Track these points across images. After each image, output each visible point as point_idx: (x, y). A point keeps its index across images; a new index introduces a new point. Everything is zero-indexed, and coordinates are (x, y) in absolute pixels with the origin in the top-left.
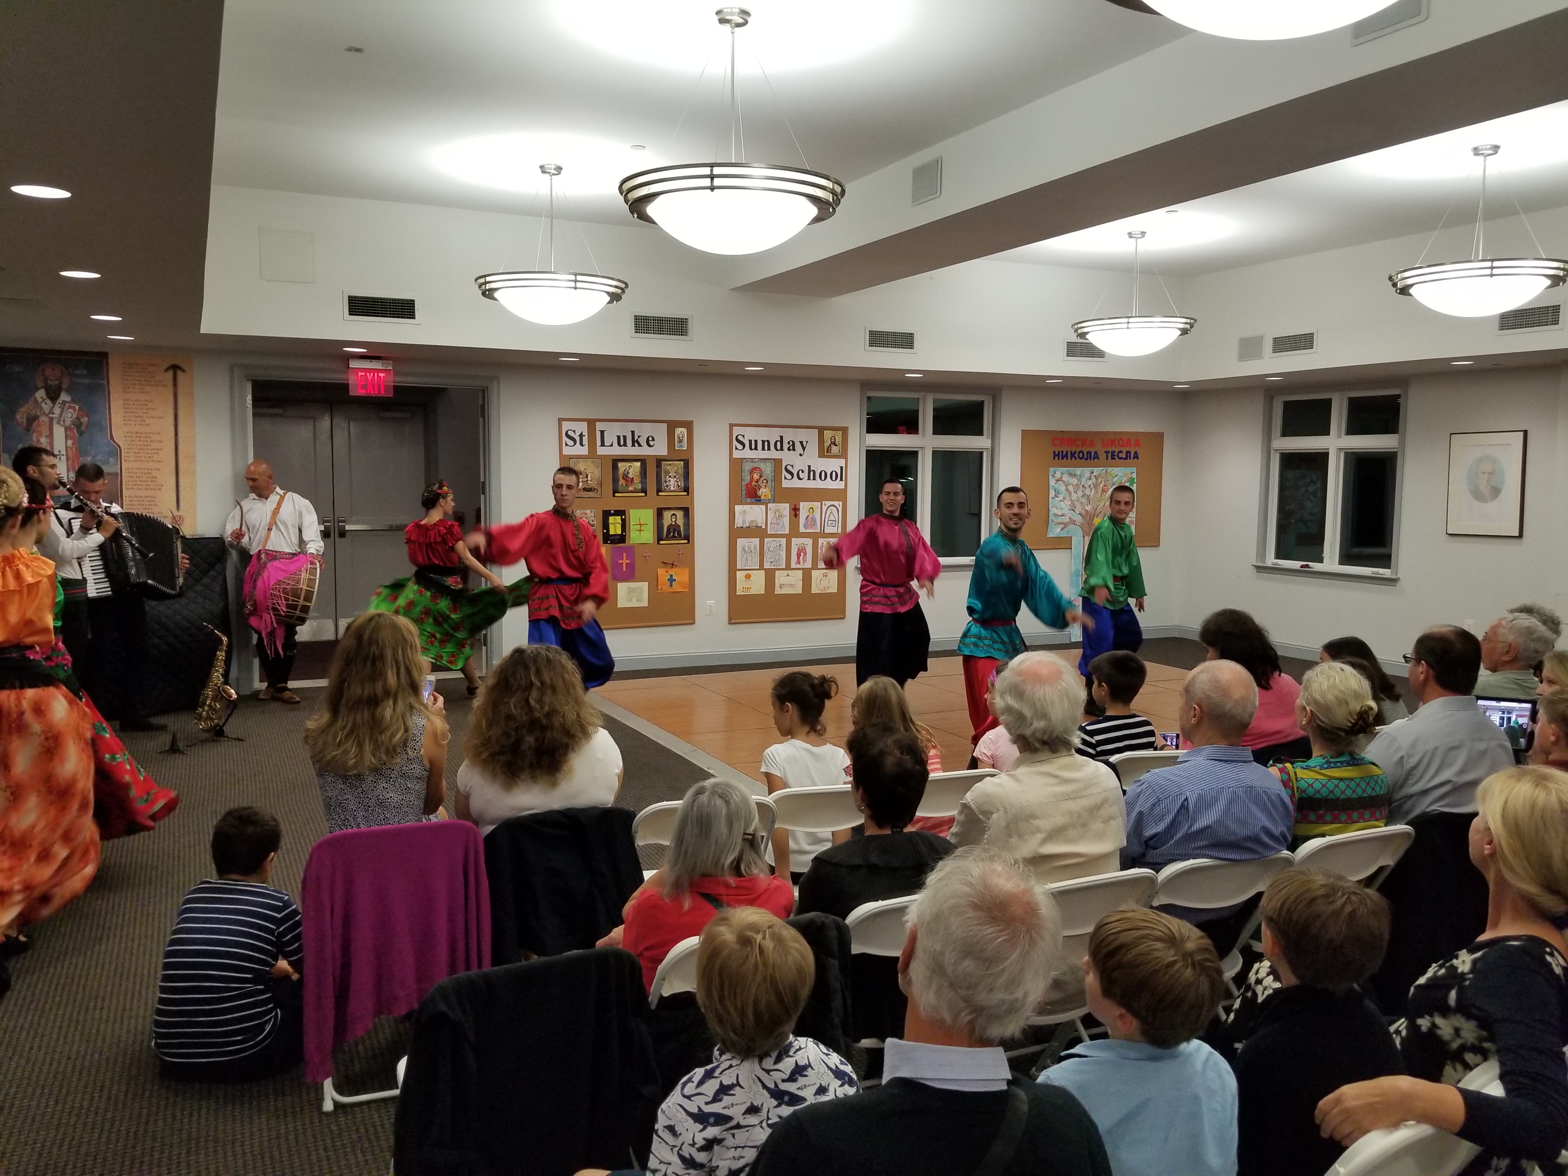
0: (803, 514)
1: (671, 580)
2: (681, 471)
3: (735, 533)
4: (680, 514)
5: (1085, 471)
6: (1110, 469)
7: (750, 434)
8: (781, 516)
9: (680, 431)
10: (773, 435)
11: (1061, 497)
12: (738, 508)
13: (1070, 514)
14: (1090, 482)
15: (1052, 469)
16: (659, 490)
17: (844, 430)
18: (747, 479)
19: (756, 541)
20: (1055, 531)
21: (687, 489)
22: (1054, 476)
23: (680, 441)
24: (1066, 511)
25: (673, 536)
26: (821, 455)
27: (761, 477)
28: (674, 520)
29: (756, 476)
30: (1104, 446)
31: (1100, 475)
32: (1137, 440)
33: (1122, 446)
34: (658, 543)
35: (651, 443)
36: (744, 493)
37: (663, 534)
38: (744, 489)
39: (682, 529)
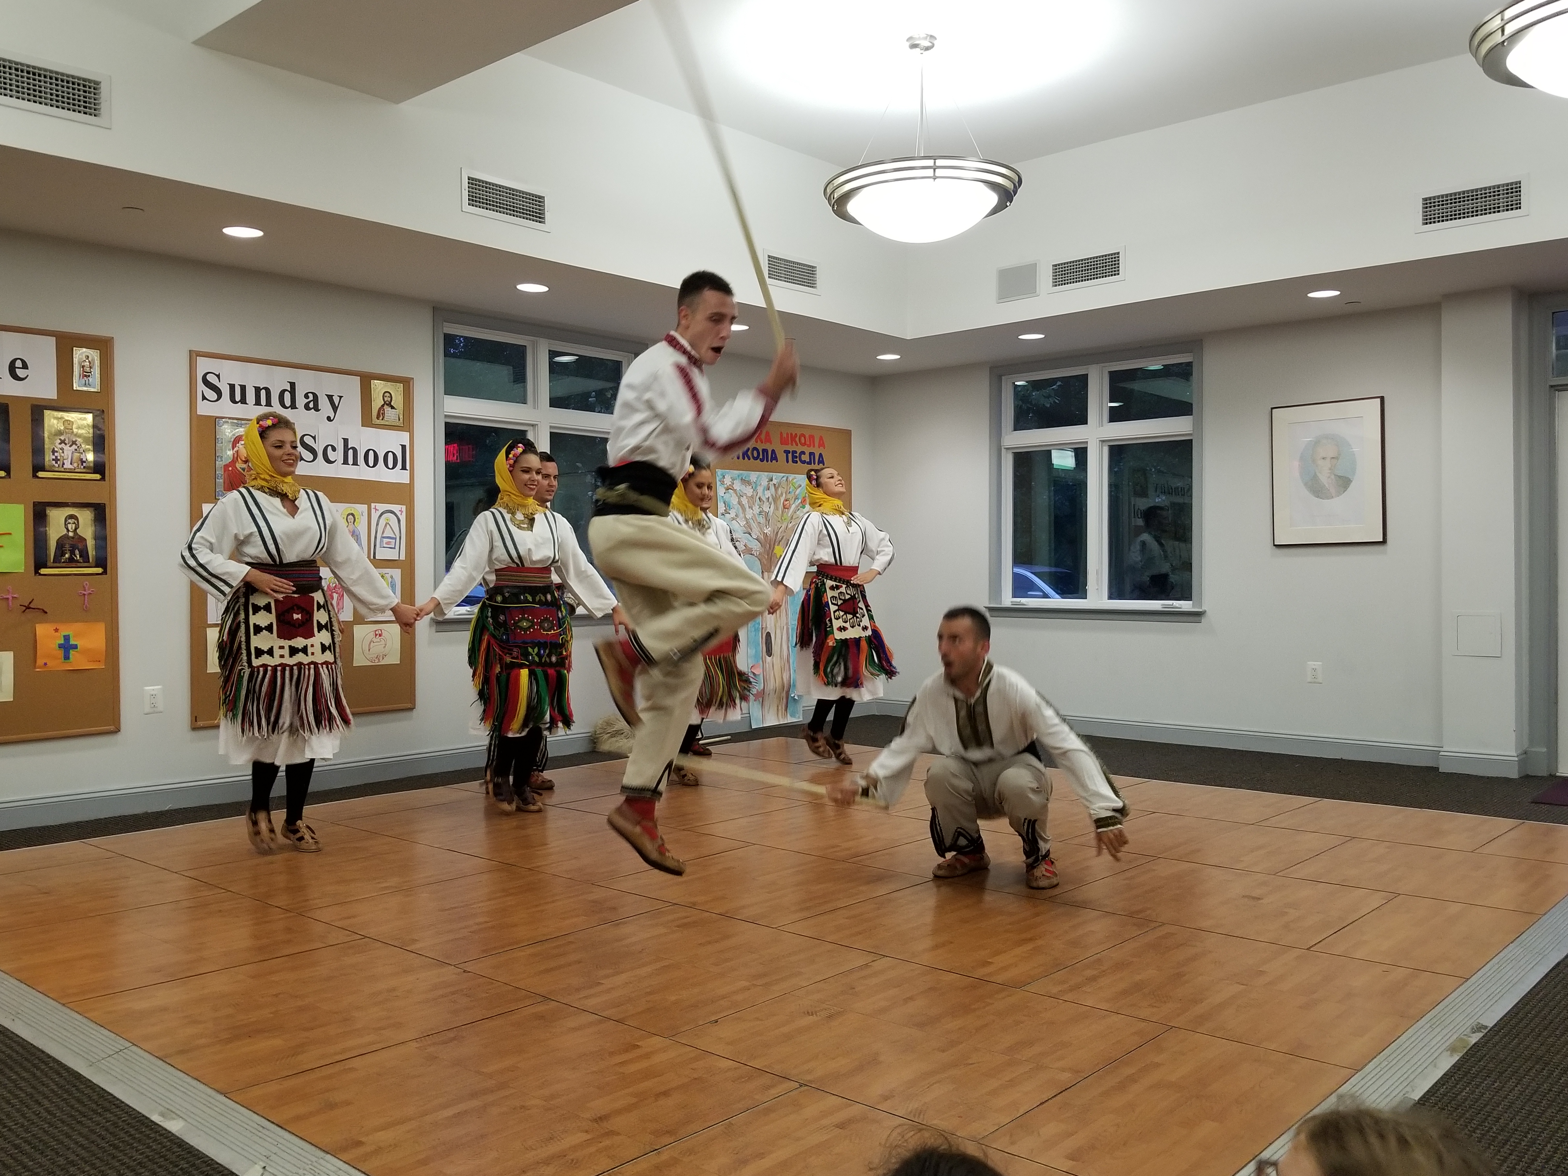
1: (67, 647)
2: (89, 433)
4: (86, 517)
5: (760, 478)
6: (791, 476)
7: (230, 374)
10: (275, 380)
11: (732, 514)
13: (745, 539)
14: (768, 494)
16: (38, 467)
17: (407, 383)
18: (227, 455)
21: (99, 468)
23: (86, 375)
25: (71, 560)
26: (367, 421)
28: (71, 526)
30: (784, 442)
31: (780, 484)
32: (821, 438)
33: (804, 444)
34: (37, 572)
35: (20, 373)
36: (220, 481)
37: (46, 555)
38: (220, 472)
39: (90, 544)
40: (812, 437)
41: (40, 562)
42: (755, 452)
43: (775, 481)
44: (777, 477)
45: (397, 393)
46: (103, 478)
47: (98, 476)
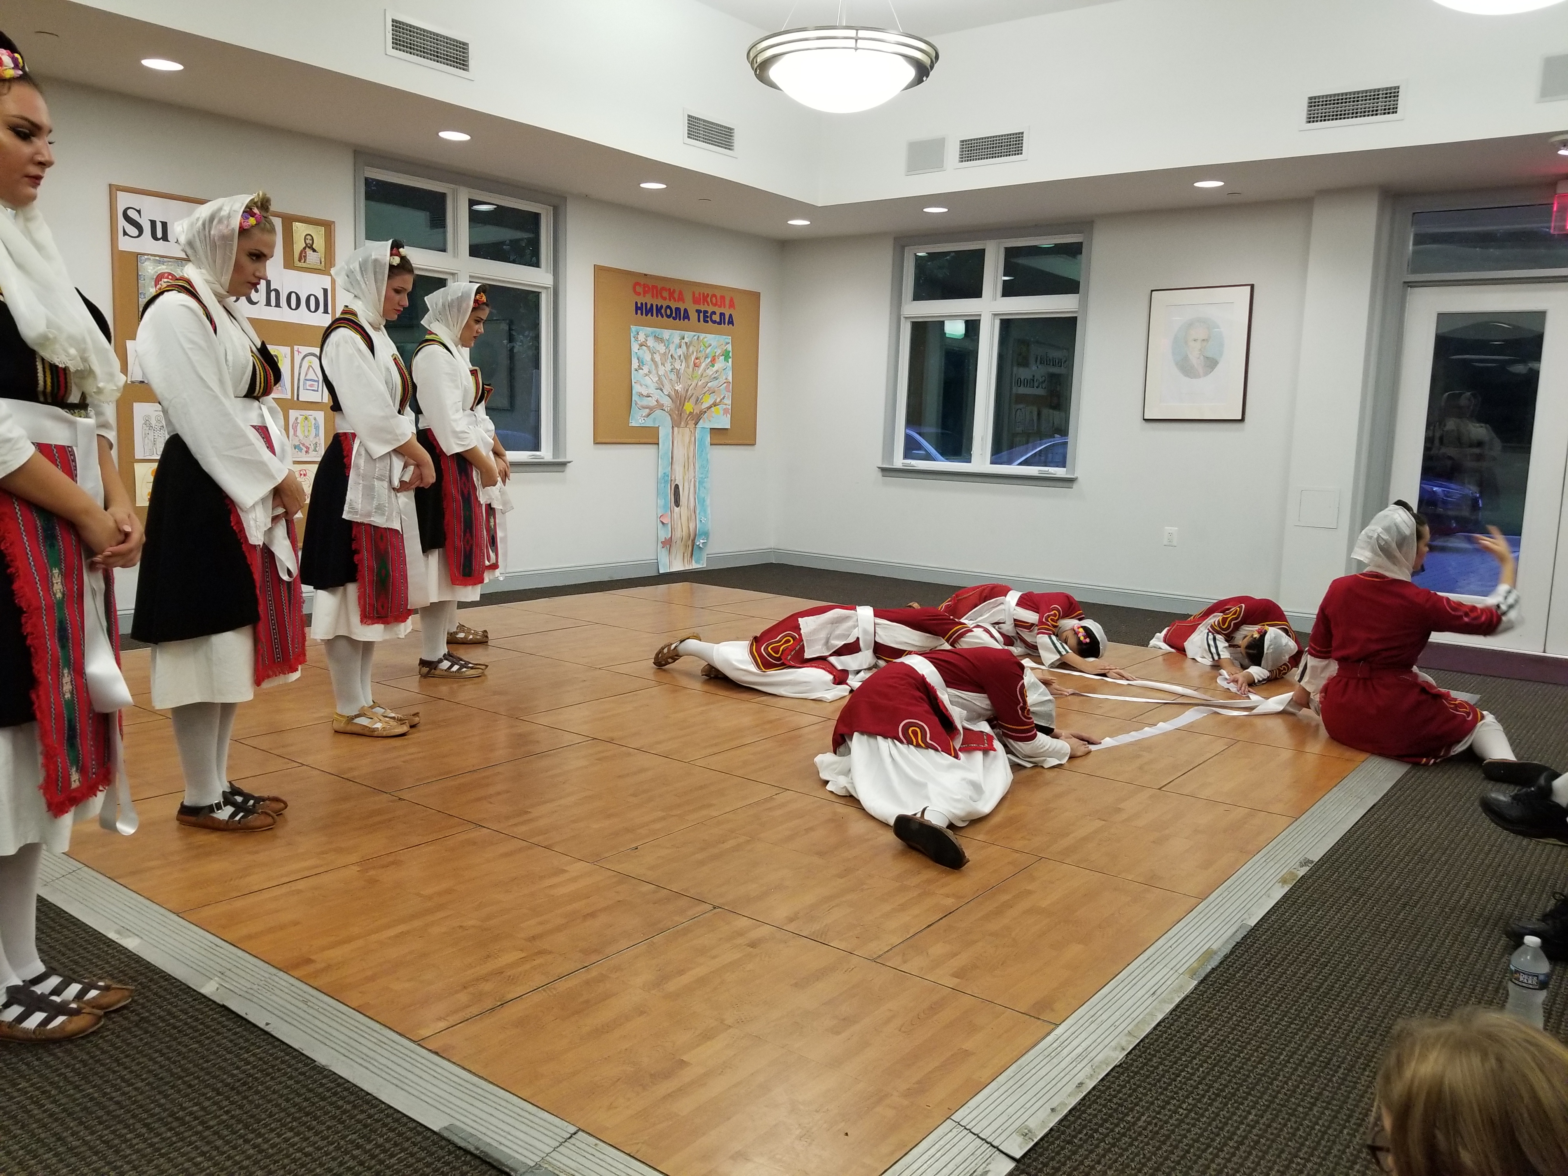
3: (131, 392)
5: (673, 335)
6: (702, 336)
7: (152, 210)
11: (646, 370)
13: (657, 394)
14: (680, 352)
15: (634, 328)
17: (327, 227)
20: (637, 420)
22: (636, 339)
24: (652, 390)
26: (289, 263)
30: (696, 301)
31: (691, 342)
32: (731, 299)
33: (714, 305)
40: (723, 298)
42: (669, 312)
43: (686, 340)
44: (689, 336)
45: (319, 236)
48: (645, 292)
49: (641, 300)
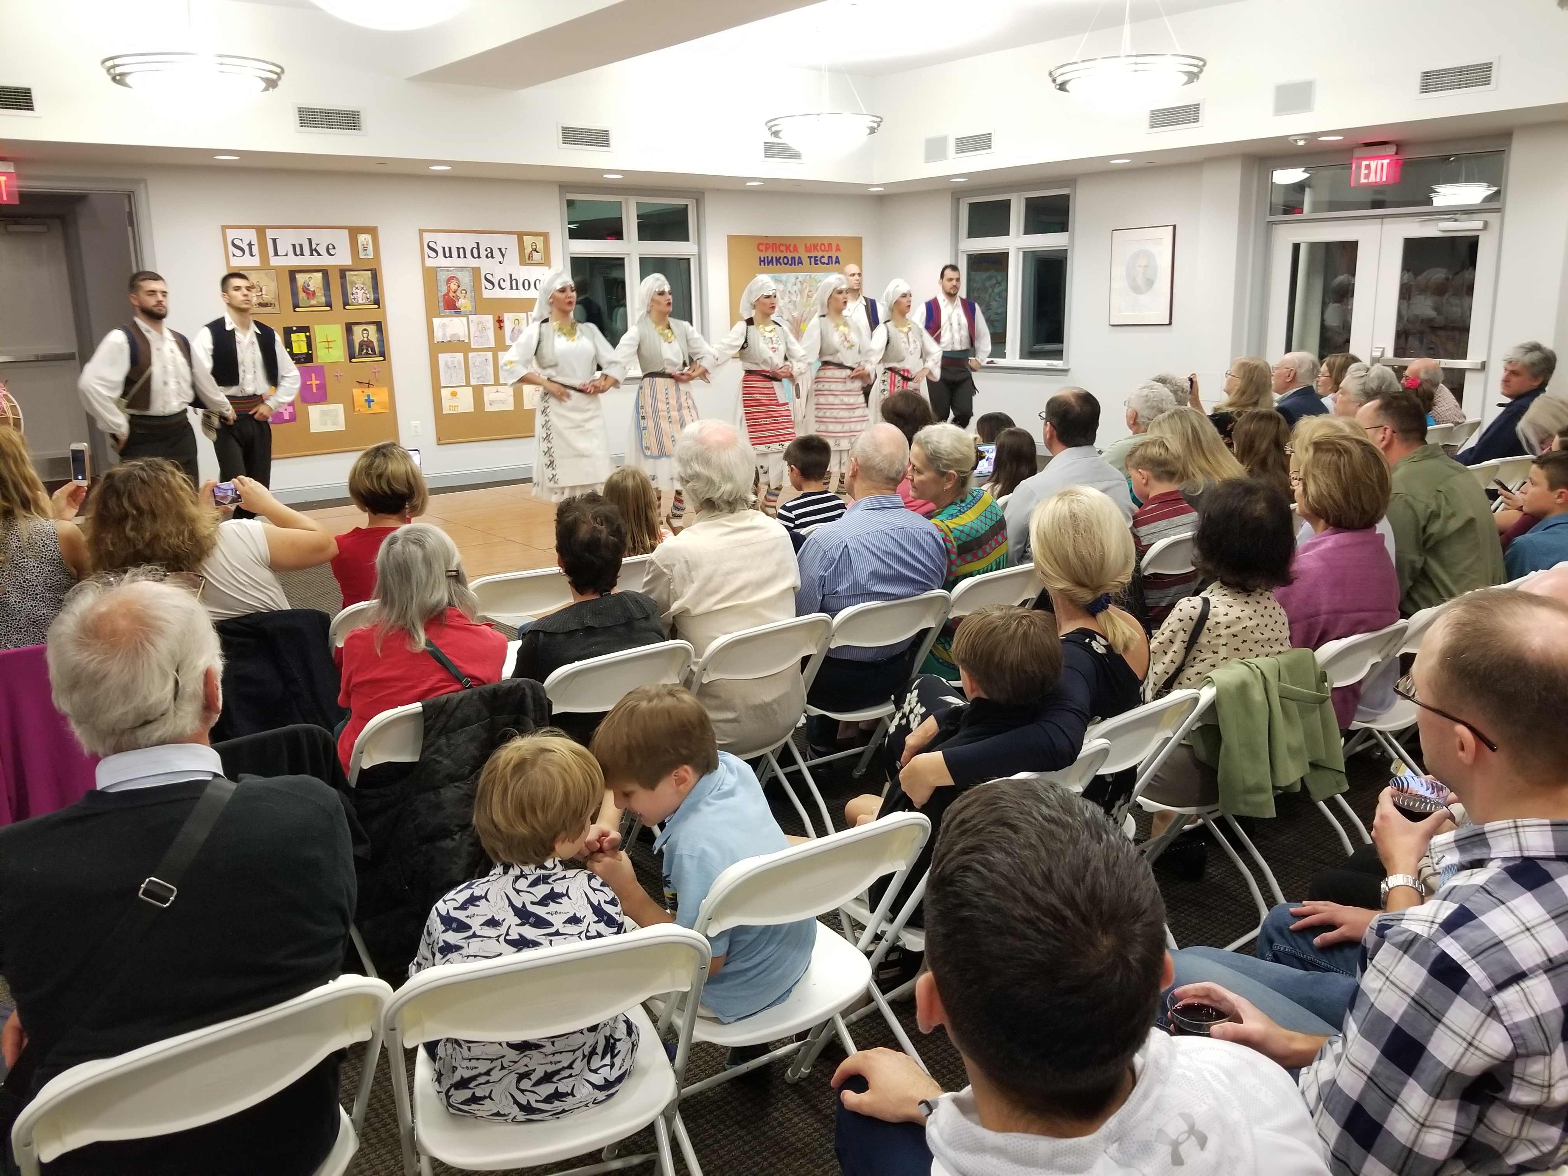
0: (508, 326)
1: (369, 401)
2: (369, 282)
3: (436, 348)
4: (372, 329)
5: (790, 277)
6: (813, 274)
7: (442, 241)
8: (484, 329)
9: (364, 239)
10: (468, 242)
12: (437, 321)
14: (795, 288)
16: (346, 303)
18: (444, 289)
19: (460, 356)
21: (377, 302)
23: (365, 249)
25: (367, 353)
26: (523, 262)
27: (459, 286)
28: (365, 335)
29: (453, 286)
30: (807, 251)
31: (804, 281)
32: (838, 245)
33: (823, 251)
34: (350, 361)
35: (332, 252)
36: (442, 304)
37: (354, 352)
38: (441, 299)
39: (376, 344)
40: (830, 245)
41: (351, 356)
42: (786, 261)
43: (800, 279)
44: (802, 276)
46: (379, 307)
47: (376, 306)
48: (767, 249)
49: (763, 255)
